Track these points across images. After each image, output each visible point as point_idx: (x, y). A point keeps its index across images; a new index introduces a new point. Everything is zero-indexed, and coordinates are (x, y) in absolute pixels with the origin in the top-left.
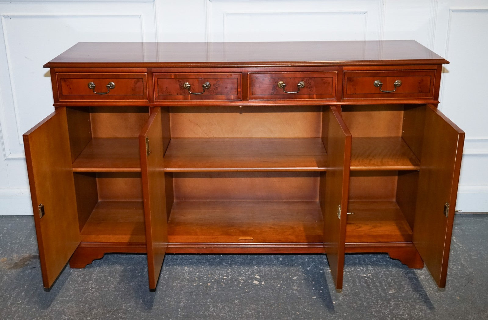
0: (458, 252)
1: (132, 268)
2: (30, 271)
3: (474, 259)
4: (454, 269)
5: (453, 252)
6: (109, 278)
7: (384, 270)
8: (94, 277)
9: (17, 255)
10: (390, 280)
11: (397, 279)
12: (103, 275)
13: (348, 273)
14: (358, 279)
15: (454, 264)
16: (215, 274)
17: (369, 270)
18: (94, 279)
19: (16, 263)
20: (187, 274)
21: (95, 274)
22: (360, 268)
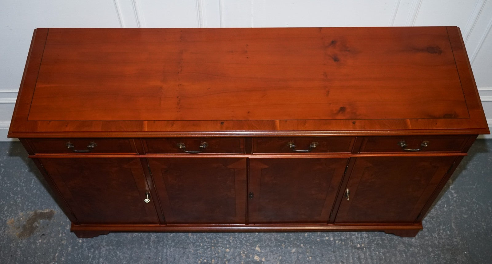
0: (451, 207)
1: (138, 235)
2: (40, 241)
3: (465, 218)
4: (443, 236)
5: (446, 208)
6: (118, 252)
7: (378, 237)
8: (103, 251)
9: (23, 213)
10: (382, 255)
11: (388, 252)
12: (111, 248)
13: (343, 243)
14: (352, 252)
15: (444, 228)
16: (218, 245)
17: (363, 237)
18: (103, 255)
19: (24, 226)
20: (192, 245)
21: (104, 247)
22: (355, 234)
